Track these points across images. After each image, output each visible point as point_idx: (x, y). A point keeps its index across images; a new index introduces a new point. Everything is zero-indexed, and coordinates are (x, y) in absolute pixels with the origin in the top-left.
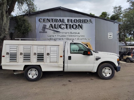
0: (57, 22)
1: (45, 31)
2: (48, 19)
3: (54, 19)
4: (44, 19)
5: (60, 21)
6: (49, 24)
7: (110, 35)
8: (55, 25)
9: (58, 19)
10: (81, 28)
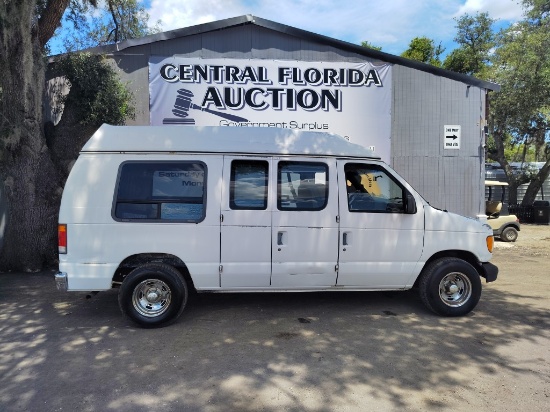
0: (236, 79)
1: (187, 117)
2: (197, 68)
3: (224, 68)
4: (182, 67)
5: (247, 73)
6: (204, 86)
7: (451, 134)
8: (227, 91)
9: (242, 68)
10: (336, 106)
